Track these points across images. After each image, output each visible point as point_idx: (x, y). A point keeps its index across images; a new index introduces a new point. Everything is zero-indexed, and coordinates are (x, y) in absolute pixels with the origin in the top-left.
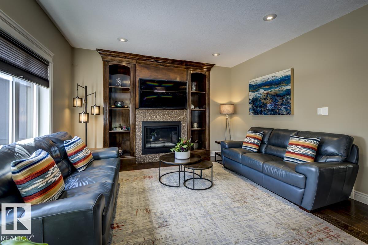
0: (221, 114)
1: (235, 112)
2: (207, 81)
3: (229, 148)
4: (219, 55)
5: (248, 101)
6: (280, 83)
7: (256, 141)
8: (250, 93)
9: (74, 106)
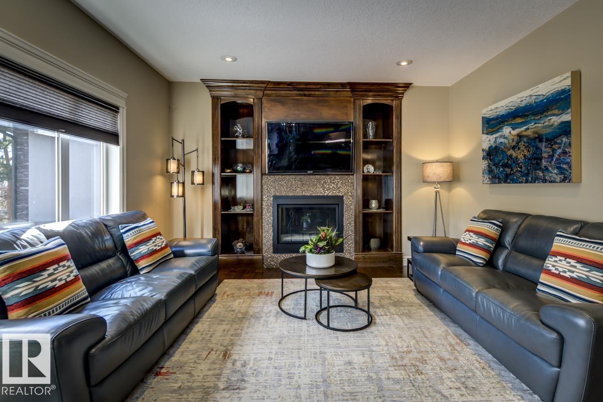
0: (425, 181)
1: (455, 178)
2: (397, 118)
3: (426, 251)
4: (410, 62)
5: (481, 154)
6: (547, 110)
7: (482, 241)
8: (485, 136)
9: (167, 172)
